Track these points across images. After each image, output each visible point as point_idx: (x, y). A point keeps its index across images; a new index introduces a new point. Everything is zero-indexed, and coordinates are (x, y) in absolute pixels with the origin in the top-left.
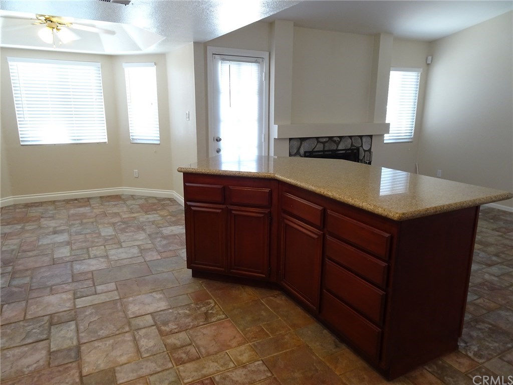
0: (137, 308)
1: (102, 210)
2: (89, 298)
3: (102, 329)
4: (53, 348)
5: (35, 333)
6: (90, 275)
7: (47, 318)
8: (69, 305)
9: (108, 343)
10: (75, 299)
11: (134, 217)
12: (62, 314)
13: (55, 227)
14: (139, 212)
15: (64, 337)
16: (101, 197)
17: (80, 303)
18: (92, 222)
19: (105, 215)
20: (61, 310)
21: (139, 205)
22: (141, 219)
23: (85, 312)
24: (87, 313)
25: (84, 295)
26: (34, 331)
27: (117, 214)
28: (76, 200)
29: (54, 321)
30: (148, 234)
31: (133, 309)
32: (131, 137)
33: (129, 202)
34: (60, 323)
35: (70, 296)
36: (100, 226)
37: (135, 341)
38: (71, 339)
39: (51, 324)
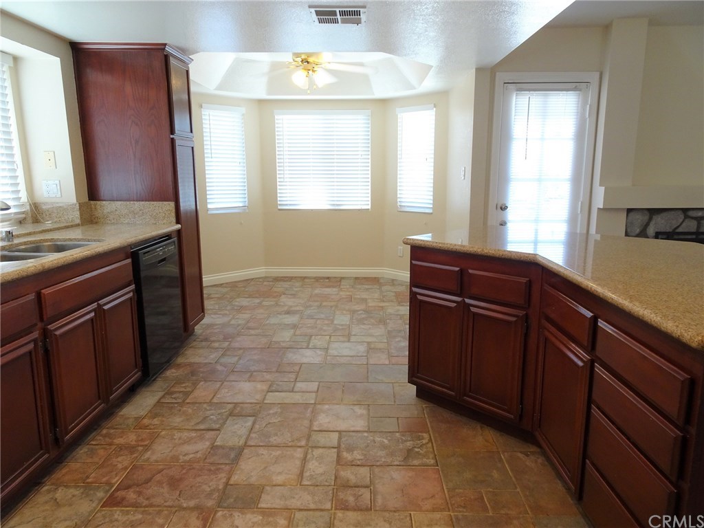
0: (327, 420)
1: (350, 294)
2: (283, 394)
3: (276, 435)
4: (218, 443)
5: (211, 419)
6: (297, 368)
7: (230, 406)
8: (258, 397)
9: (274, 453)
10: (268, 392)
11: (382, 307)
12: (246, 405)
13: (291, 307)
14: (392, 301)
15: (235, 432)
16: (356, 278)
17: (272, 398)
18: (331, 307)
19: (350, 299)
20: (248, 401)
21: (395, 292)
22: (390, 311)
23: (270, 409)
24: (271, 412)
25: (280, 390)
26: (212, 417)
27: (365, 300)
28: (328, 278)
29: (236, 412)
30: (388, 331)
31: (323, 420)
32: (399, 204)
33: (384, 288)
34: (240, 415)
35: (265, 387)
36: (337, 312)
37: (304, 460)
38: (240, 436)
39: (231, 414)
